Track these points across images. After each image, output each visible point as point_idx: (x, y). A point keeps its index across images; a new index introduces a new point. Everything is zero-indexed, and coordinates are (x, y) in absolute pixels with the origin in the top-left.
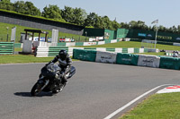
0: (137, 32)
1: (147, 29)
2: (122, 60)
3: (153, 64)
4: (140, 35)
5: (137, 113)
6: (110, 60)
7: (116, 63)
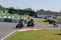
0: (11, 11)
1: (15, 10)
2: (6, 20)
3: (17, 22)
4: (12, 12)
5: (11, 38)
6: (2, 21)
7: (4, 21)
